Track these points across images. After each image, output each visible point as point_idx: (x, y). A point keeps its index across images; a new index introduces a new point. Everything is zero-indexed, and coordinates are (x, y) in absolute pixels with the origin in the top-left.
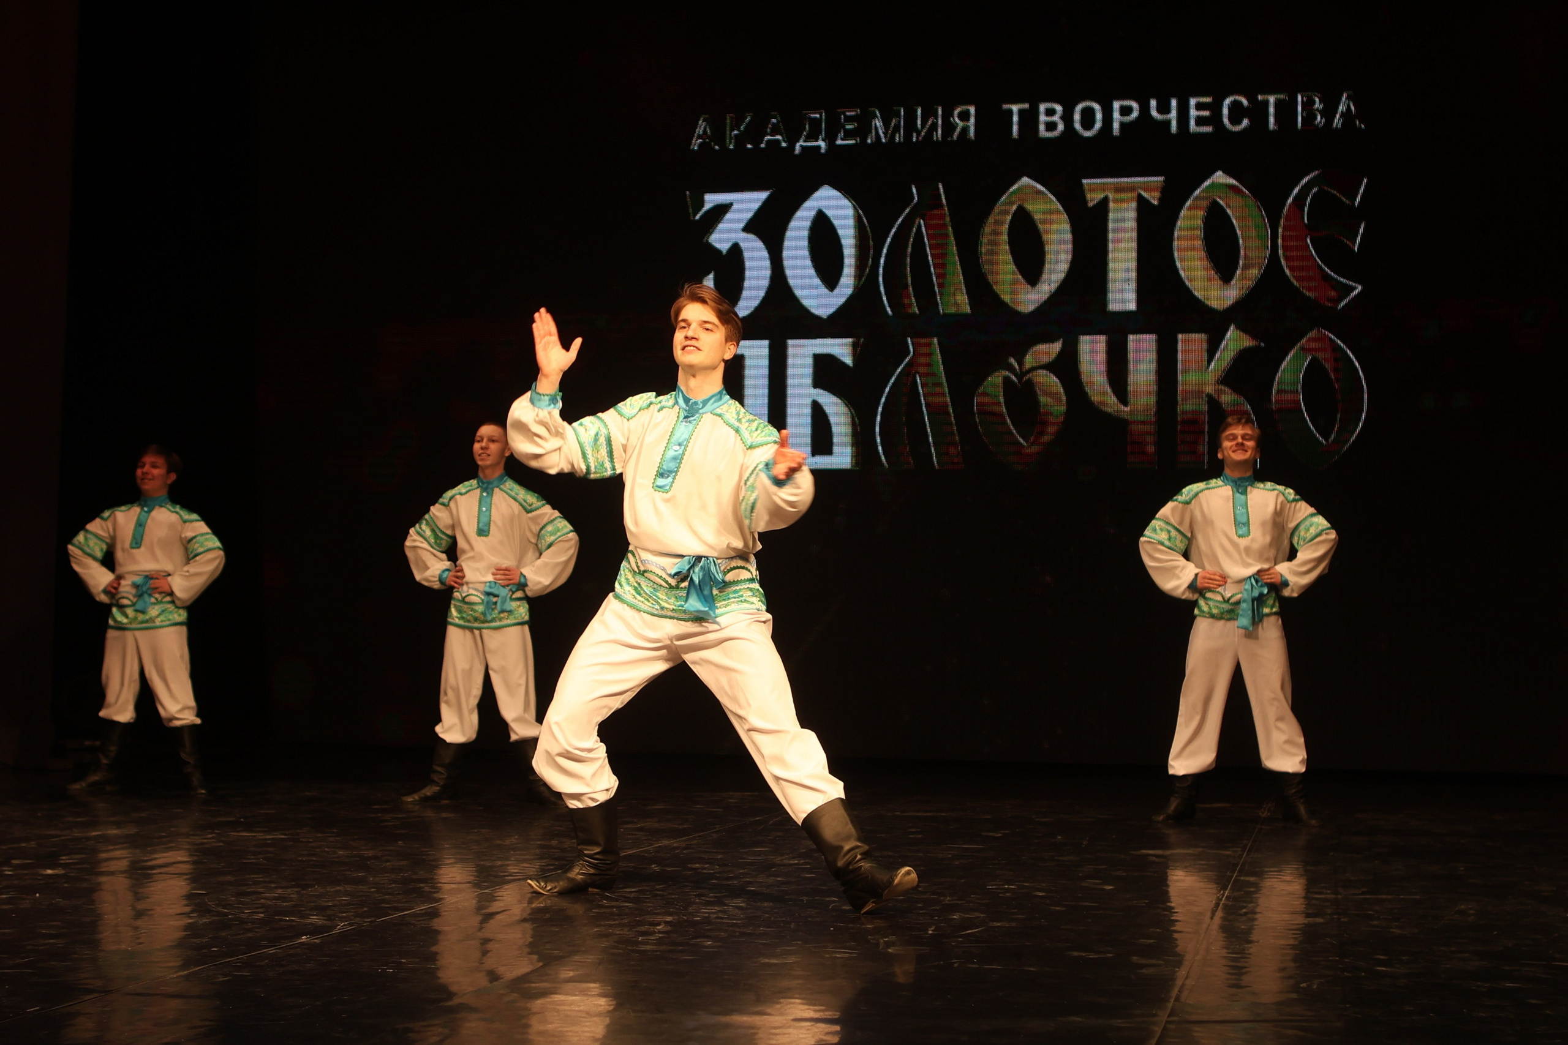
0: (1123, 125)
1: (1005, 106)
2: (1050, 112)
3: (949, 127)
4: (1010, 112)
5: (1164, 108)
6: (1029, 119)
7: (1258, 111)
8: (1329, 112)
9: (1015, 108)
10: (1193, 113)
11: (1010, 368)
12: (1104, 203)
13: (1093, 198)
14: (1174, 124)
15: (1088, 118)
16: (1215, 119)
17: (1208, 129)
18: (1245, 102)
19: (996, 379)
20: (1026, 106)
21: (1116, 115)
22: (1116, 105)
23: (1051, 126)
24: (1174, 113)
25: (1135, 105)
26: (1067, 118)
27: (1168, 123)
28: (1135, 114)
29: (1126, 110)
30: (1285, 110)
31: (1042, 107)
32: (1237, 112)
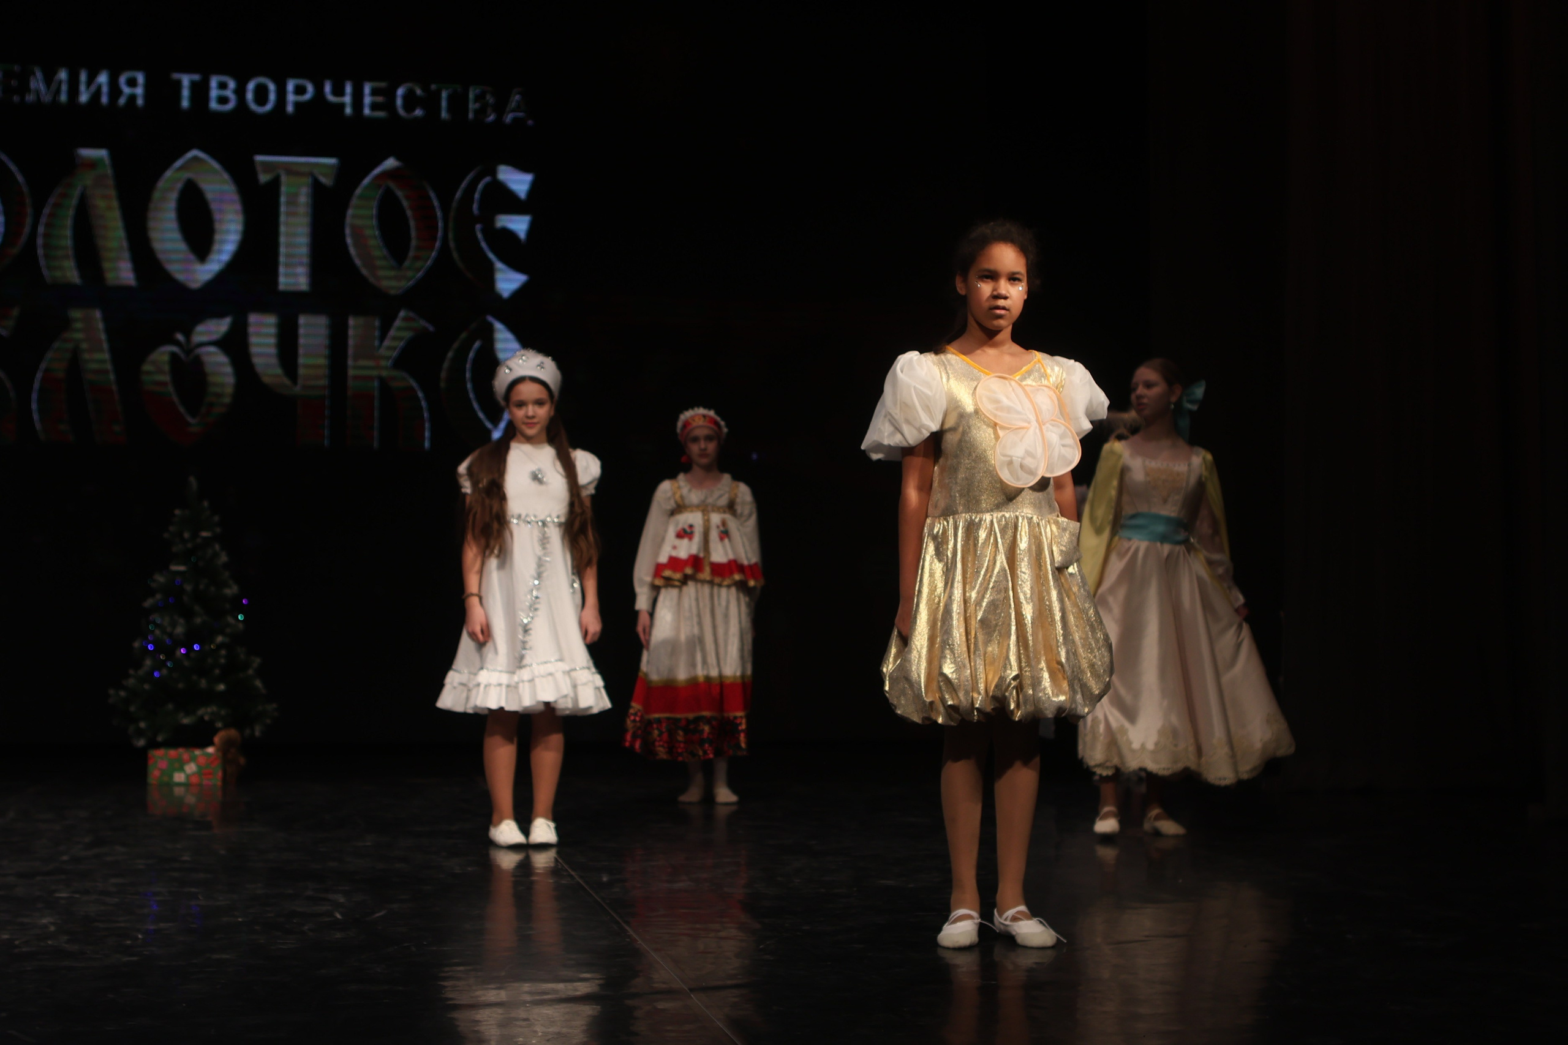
0: (297, 105)
1: (176, 76)
2: (223, 86)
3: (115, 91)
4: (178, 84)
5: (339, 91)
6: (200, 91)
7: (431, 103)
8: (500, 109)
9: (186, 80)
10: (367, 100)
11: (177, 343)
12: (275, 183)
13: (264, 178)
14: (348, 110)
15: (261, 95)
16: (390, 105)
17: (381, 114)
18: (419, 92)
19: (162, 354)
20: (196, 77)
21: (291, 98)
22: (291, 86)
23: (223, 100)
24: (347, 99)
25: (310, 88)
26: (240, 92)
27: (342, 106)
28: (308, 96)
29: (300, 90)
30: (458, 103)
31: (214, 82)
32: (410, 101)
